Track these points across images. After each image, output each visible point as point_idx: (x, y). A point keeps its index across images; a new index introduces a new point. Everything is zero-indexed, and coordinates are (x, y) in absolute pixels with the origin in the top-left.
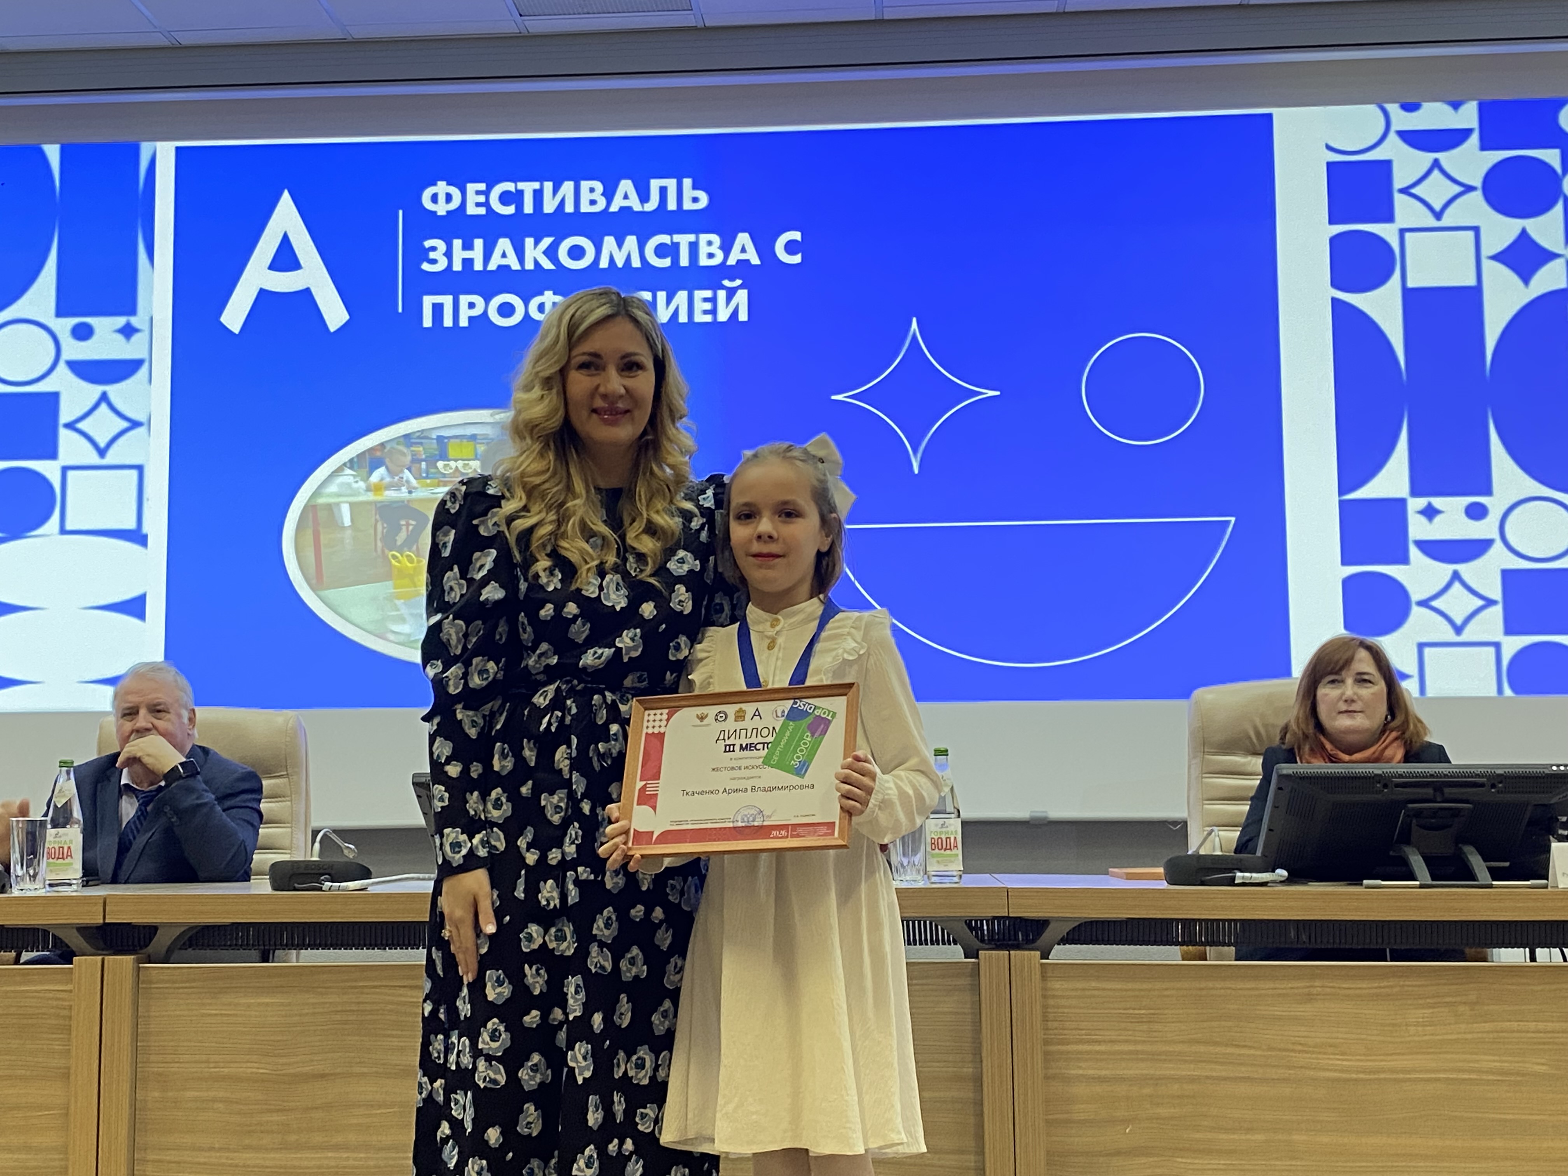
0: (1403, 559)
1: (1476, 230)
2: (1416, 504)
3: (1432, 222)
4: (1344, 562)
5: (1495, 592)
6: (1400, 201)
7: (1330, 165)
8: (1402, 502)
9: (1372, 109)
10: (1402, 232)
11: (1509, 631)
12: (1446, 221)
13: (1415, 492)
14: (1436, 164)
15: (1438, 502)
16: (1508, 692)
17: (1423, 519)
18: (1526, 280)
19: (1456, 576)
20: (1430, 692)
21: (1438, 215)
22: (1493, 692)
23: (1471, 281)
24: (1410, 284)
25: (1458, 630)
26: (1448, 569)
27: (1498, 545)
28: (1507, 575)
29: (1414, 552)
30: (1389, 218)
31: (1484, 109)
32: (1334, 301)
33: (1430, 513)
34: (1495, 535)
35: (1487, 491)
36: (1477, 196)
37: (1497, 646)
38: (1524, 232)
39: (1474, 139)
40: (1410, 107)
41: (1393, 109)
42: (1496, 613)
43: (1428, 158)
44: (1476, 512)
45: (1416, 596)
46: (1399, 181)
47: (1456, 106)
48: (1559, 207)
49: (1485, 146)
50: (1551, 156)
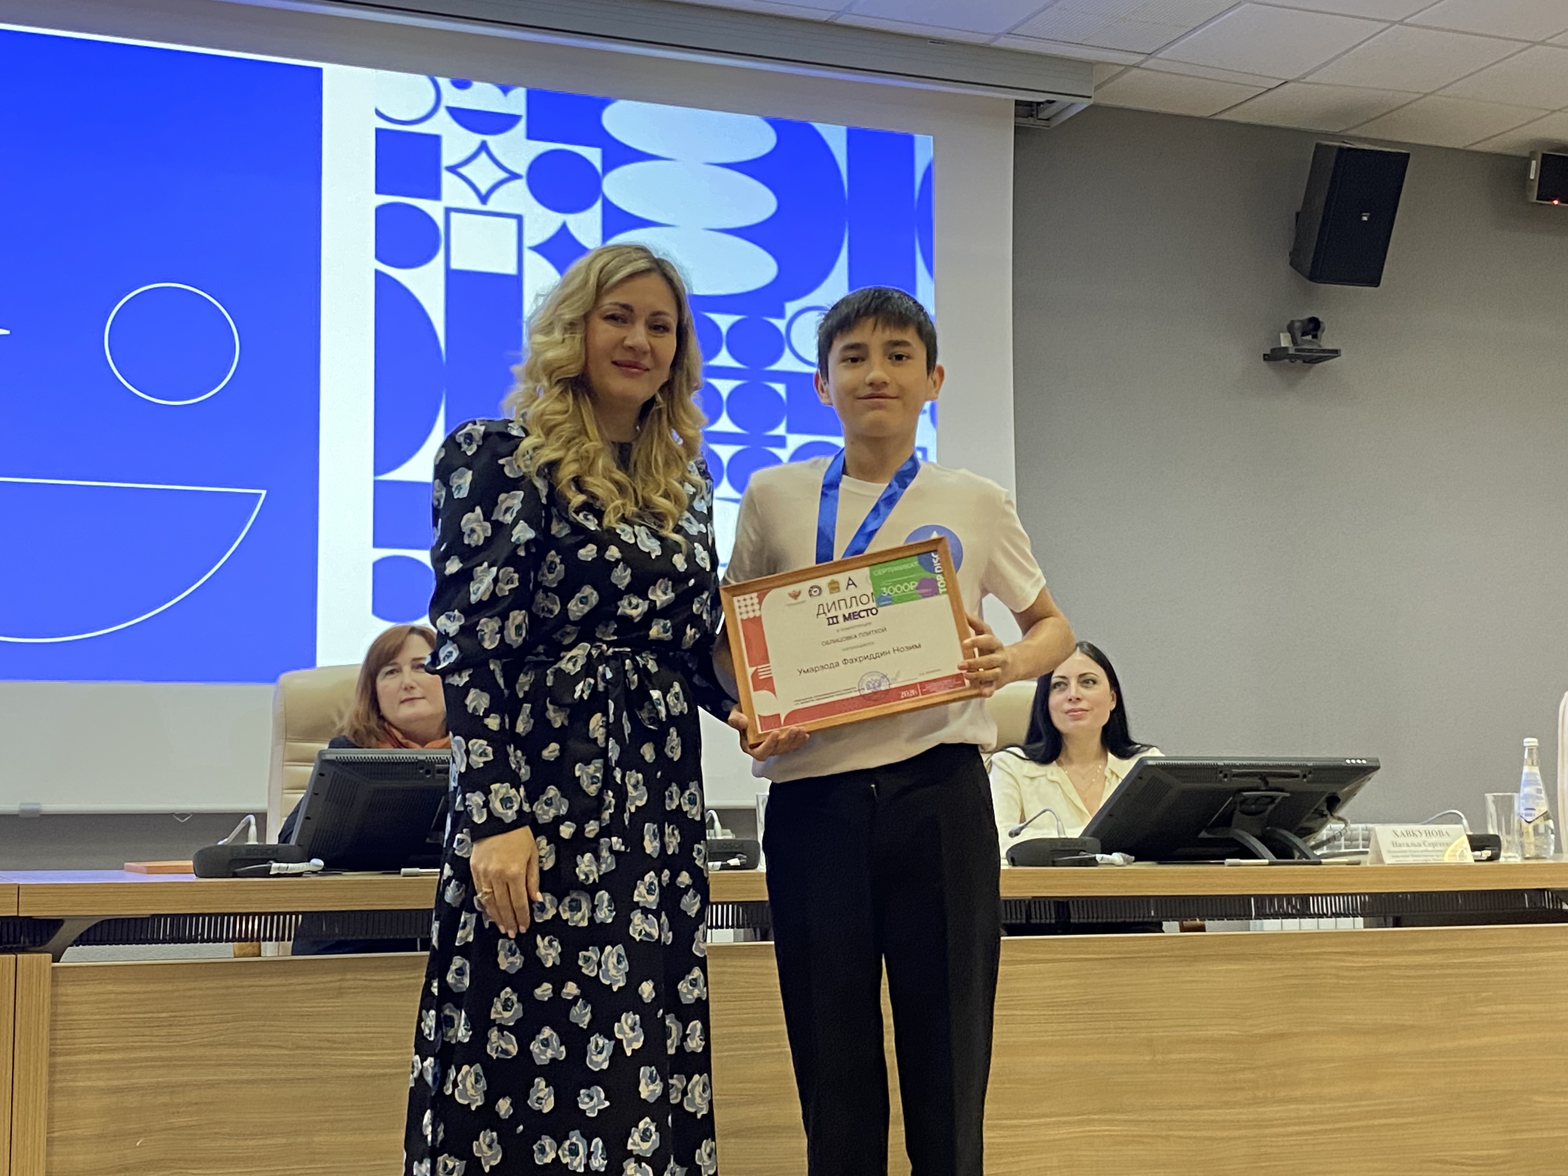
1: (519, 218)
3: (476, 205)
4: (377, 544)
6: (447, 178)
7: (378, 131)
9: (423, 80)
10: (448, 211)
12: (491, 206)
14: (484, 147)
21: (484, 199)
23: (512, 270)
24: (455, 265)
30: (435, 194)
31: (532, 97)
32: (378, 274)
36: (521, 185)
38: (564, 227)
39: (522, 126)
40: (461, 84)
41: (444, 82)
43: (476, 139)
46: (448, 158)
47: (505, 90)
48: (598, 206)
49: (531, 135)
50: (593, 155)
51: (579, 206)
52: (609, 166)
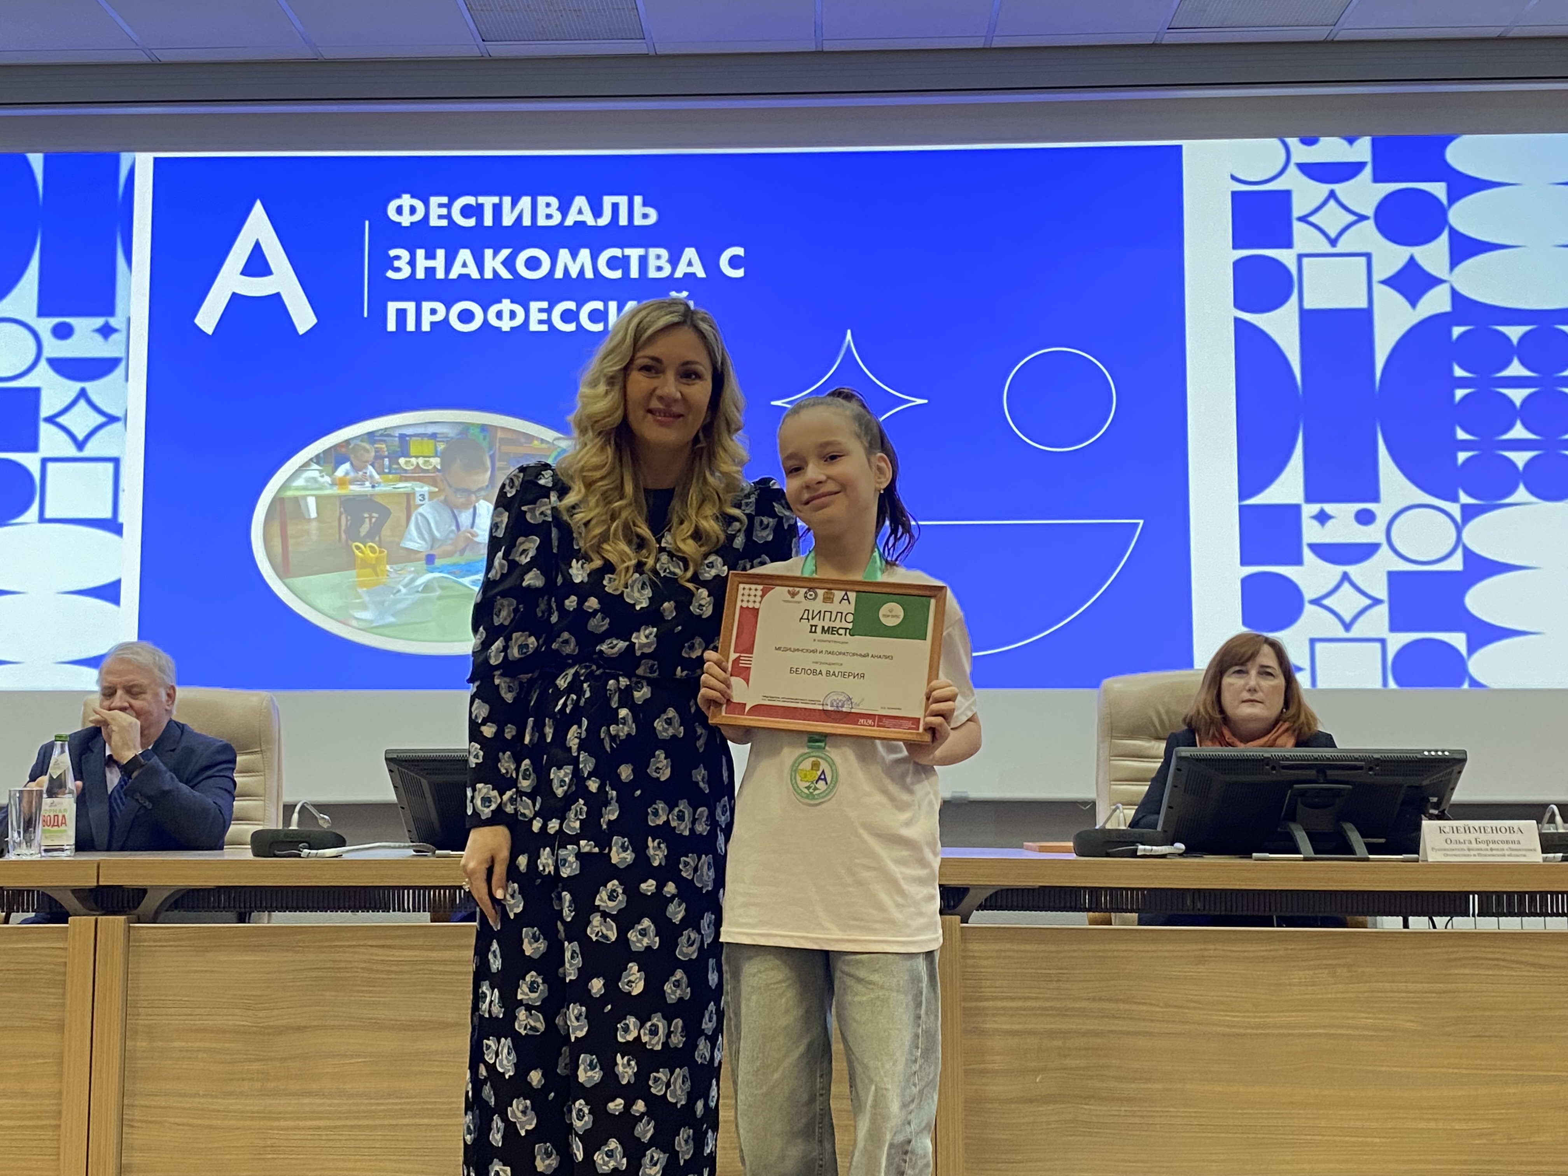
0: (1298, 561)
1: (1368, 256)
2: (1309, 510)
3: (1327, 248)
4: (1244, 562)
5: (1382, 593)
6: (1298, 228)
7: (1234, 194)
8: (1297, 508)
9: (1275, 142)
10: (1300, 257)
11: (1394, 627)
12: (1340, 248)
13: (1309, 499)
14: (1332, 195)
15: (1329, 508)
16: (1392, 684)
17: (1316, 523)
18: (1413, 303)
19: (1346, 577)
20: (1320, 685)
21: (1333, 242)
22: (1378, 685)
23: (1363, 304)
24: (1307, 306)
25: (1347, 627)
26: (1337, 571)
27: (1385, 547)
28: (1394, 577)
29: (1307, 553)
30: (1288, 243)
31: (1377, 144)
32: (1237, 321)
33: (1322, 518)
34: (1381, 538)
35: (1376, 498)
36: (1370, 224)
37: (1383, 641)
38: (1412, 259)
39: (1368, 171)
40: (1309, 141)
41: (1293, 142)
42: (1383, 610)
43: (1324, 189)
44: (1365, 518)
45: (1308, 595)
46: (1298, 210)
47: (1351, 141)
48: (1445, 237)
49: (1376, 179)
50: (1438, 189)
51: (1426, 237)
52: (1453, 198)
